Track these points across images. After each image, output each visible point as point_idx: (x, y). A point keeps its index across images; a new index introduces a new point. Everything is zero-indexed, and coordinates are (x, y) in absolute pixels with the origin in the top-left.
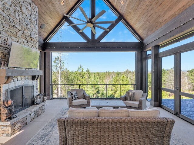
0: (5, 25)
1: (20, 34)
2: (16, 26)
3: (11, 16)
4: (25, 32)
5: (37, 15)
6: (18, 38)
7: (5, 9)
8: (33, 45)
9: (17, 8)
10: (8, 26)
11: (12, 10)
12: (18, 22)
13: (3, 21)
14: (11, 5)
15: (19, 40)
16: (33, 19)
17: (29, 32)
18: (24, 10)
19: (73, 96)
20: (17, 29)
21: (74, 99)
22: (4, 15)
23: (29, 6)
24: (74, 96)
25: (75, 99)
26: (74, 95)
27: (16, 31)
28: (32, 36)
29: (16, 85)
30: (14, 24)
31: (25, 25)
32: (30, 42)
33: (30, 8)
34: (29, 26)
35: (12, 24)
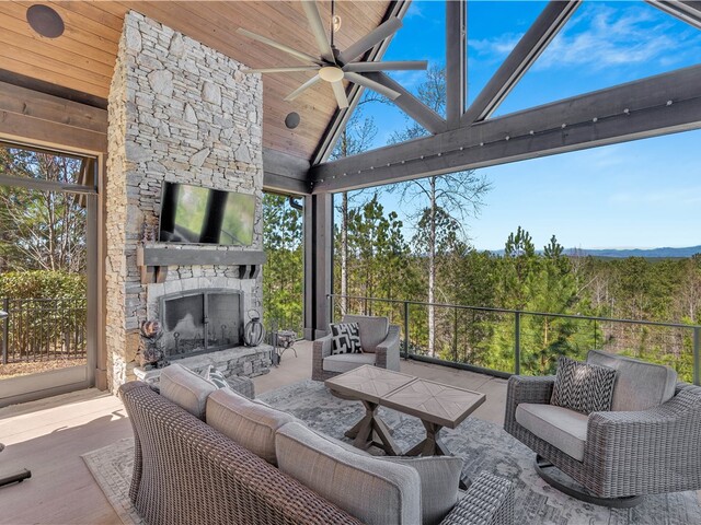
0: (157, 145)
1: (200, 158)
2: (188, 141)
3: (173, 121)
4: (216, 151)
5: (256, 95)
6: (192, 170)
7: (157, 109)
8: (242, 180)
9: (190, 96)
10: (165, 148)
11: (177, 105)
12: (195, 130)
13: (153, 139)
14: (174, 94)
15: (198, 175)
16: (241, 110)
17: (227, 148)
18: (213, 93)
19: (337, 338)
20: (190, 149)
21: (339, 349)
22: (156, 123)
23: (230, 78)
24: (343, 341)
25: (344, 349)
26: (341, 335)
27: (188, 154)
28: (240, 158)
29: (186, 289)
30: (181, 138)
31: (215, 132)
32: (232, 174)
33: (231, 83)
34: (228, 133)
35: (177, 138)
